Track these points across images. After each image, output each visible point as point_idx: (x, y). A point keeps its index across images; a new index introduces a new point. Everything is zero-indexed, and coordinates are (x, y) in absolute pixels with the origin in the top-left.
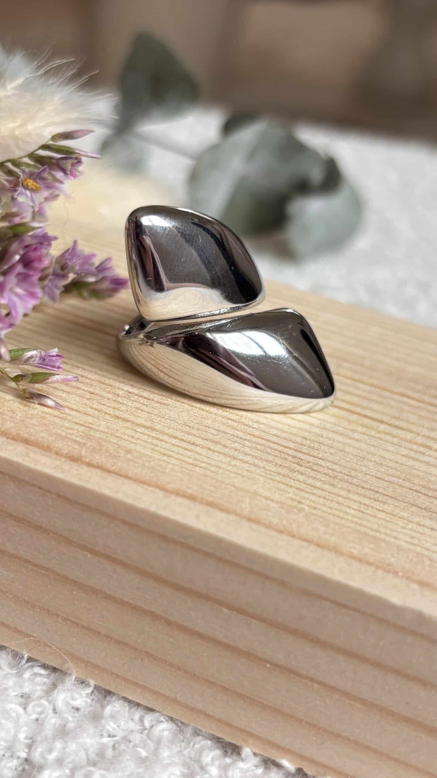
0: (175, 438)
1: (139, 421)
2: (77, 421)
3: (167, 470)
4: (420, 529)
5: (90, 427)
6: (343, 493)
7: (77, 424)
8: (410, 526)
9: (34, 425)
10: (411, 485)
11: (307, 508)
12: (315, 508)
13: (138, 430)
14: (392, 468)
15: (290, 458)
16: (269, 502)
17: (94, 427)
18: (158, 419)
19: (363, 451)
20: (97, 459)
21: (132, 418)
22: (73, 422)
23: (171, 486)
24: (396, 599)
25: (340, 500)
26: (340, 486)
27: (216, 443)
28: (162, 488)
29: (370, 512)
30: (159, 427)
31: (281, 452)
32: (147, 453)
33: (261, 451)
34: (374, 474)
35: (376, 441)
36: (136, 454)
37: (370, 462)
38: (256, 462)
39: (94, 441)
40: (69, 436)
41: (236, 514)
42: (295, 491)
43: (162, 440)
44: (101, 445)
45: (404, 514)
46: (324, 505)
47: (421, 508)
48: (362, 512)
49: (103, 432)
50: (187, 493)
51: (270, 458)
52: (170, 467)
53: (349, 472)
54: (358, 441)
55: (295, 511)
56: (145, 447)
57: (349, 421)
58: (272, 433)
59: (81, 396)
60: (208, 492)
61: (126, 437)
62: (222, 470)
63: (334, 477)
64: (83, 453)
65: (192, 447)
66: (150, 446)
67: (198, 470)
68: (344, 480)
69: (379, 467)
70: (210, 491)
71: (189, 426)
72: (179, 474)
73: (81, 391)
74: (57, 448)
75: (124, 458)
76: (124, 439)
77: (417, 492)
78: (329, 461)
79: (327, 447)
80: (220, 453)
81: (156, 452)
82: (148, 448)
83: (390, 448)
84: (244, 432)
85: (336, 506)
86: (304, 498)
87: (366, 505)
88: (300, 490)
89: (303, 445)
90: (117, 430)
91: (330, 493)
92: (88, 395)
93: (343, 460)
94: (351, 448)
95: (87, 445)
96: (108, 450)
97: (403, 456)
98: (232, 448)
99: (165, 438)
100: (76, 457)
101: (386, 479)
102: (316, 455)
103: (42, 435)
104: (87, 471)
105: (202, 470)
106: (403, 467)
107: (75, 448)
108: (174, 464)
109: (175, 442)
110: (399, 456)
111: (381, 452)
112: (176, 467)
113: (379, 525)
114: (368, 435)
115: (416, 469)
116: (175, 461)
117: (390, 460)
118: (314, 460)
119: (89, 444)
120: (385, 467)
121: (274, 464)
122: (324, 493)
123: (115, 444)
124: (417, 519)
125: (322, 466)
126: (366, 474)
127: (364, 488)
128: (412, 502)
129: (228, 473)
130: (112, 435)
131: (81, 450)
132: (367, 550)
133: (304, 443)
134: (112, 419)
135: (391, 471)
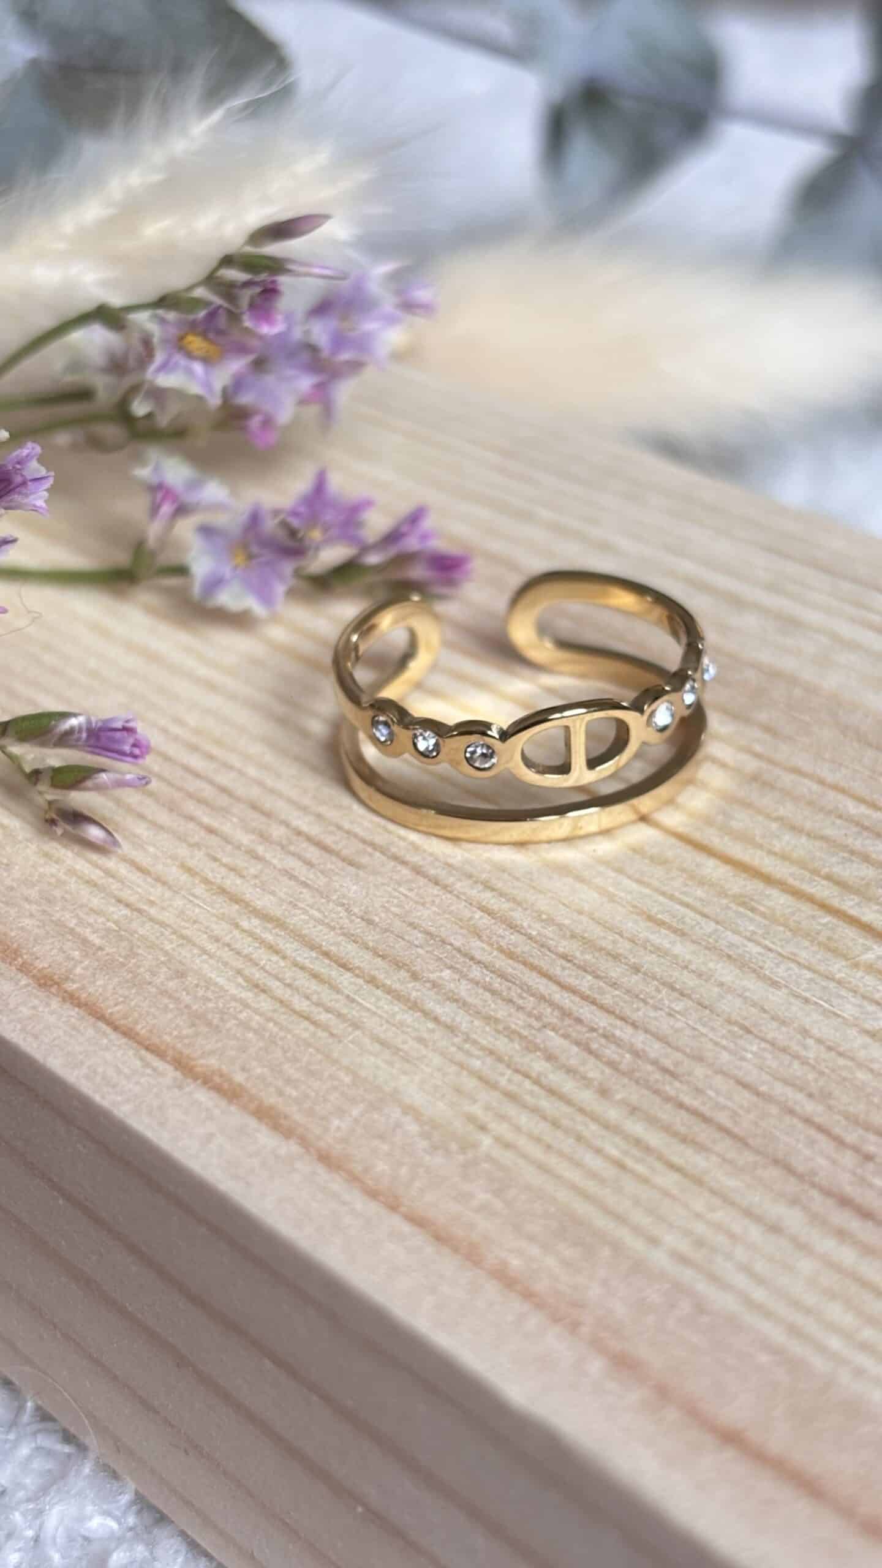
0: (314, 947)
1: (264, 901)
2: (125, 894)
3: (230, 1024)
4: (738, 1225)
5: (139, 911)
6: (613, 1114)
7: (119, 901)
8: (719, 1215)
9: (27, 899)
10: (820, 1108)
11: (486, 1142)
12: (508, 1146)
13: (244, 924)
14: (804, 1062)
15: (550, 1015)
16: (408, 1119)
17: (153, 911)
18: (311, 901)
19: (765, 1011)
21: (248, 891)
22: (115, 897)
25: (591, 1130)
26: (618, 1097)
27: (399, 965)
28: (183, 1065)
29: (640, 1168)
30: (297, 919)
31: (542, 998)
32: (218, 980)
33: (494, 992)
34: (740, 1074)
35: (824, 988)
36: (191, 980)
37: (757, 1041)
38: (458, 1019)
39: (125, 944)
40: (78, 929)
41: (304, 1142)
42: (494, 1098)
43: (277, 952)
44: (132, 953)
45: (731, 1183)
46: (538, 1140)
47: (790, 1170)
48: (621, 1166)
49: (162, 924)
50: (230, 1081)
51: (501, 1011)
52: (243, 1016)
53: (677, 1064)
54: (775, 984)
55: (454, 1147)
56: (226, 964)
57: (796, 931)
58: (561, 950)
59: (182, 838)
60: (280, 1083)
61: (203, 940)
62: (358, 1033)
63: (629, 1074)
64: (78, 970)
65: (334, 973)
66: (239, 964)
67: (303, 1029)
68: (647, 1081)
69: (769, 1056)
70: (289, 1081)
71: (370, 922)
72: (250, 1035)
73: (191, 825)
74: (32, 954)
75: (158, 988)
76: (194, 945)
77: (820, 1128)
78: (646, 1031)
79: (675, 995)
80: (389, 991)
81: (240, 980)
82: (232, 968)
83: (849, 1010)
84: (492, 945)
85: (567, 1144)
86: (502, 1118)
87: (648, 1149)
88: (511, 1096)
89: (614, 985)
90: (195, 922)
91: (581, 1110)
92: (199, 835)
93: (688, 1032)
94: (738, 1002)
95: (100, 953)
96: (139, 967)
97: (867, 1032)
98: (428, 981)
99: (290, 947)
100: (56, 977)
101: (763, 1089)
102: (628, 1012)
103: (27, 922)
104: (52, 1013)
105: (312, 1028)
106: (841, 1062)
107: (69, 958)
108: (256, 1011)
109: (305, 957)
110: (853, 1032)
111: (812, 1020)
112: (257, 1018)
113: (637, 1202)
114: (815, 971)
115: (872, 1071)
116: (265, 1004)
117: (819, 1041)
118: (611, 1025)
119: (108, 950)
120: (788, 1057)
121: (500, 1027)
122: (566, 1109)
123: (166, 953)
124: (754, 1199)
125: (617, 1042)
126: (719, 1072)
127: (681, 1105)
128: (780, 1156)
129: (366, 1041)
130: (175, 932)
131: (77, 963)
132: (550, 1261)
133: (624, 980)
134: (206, 895)
135: (796, 1069)
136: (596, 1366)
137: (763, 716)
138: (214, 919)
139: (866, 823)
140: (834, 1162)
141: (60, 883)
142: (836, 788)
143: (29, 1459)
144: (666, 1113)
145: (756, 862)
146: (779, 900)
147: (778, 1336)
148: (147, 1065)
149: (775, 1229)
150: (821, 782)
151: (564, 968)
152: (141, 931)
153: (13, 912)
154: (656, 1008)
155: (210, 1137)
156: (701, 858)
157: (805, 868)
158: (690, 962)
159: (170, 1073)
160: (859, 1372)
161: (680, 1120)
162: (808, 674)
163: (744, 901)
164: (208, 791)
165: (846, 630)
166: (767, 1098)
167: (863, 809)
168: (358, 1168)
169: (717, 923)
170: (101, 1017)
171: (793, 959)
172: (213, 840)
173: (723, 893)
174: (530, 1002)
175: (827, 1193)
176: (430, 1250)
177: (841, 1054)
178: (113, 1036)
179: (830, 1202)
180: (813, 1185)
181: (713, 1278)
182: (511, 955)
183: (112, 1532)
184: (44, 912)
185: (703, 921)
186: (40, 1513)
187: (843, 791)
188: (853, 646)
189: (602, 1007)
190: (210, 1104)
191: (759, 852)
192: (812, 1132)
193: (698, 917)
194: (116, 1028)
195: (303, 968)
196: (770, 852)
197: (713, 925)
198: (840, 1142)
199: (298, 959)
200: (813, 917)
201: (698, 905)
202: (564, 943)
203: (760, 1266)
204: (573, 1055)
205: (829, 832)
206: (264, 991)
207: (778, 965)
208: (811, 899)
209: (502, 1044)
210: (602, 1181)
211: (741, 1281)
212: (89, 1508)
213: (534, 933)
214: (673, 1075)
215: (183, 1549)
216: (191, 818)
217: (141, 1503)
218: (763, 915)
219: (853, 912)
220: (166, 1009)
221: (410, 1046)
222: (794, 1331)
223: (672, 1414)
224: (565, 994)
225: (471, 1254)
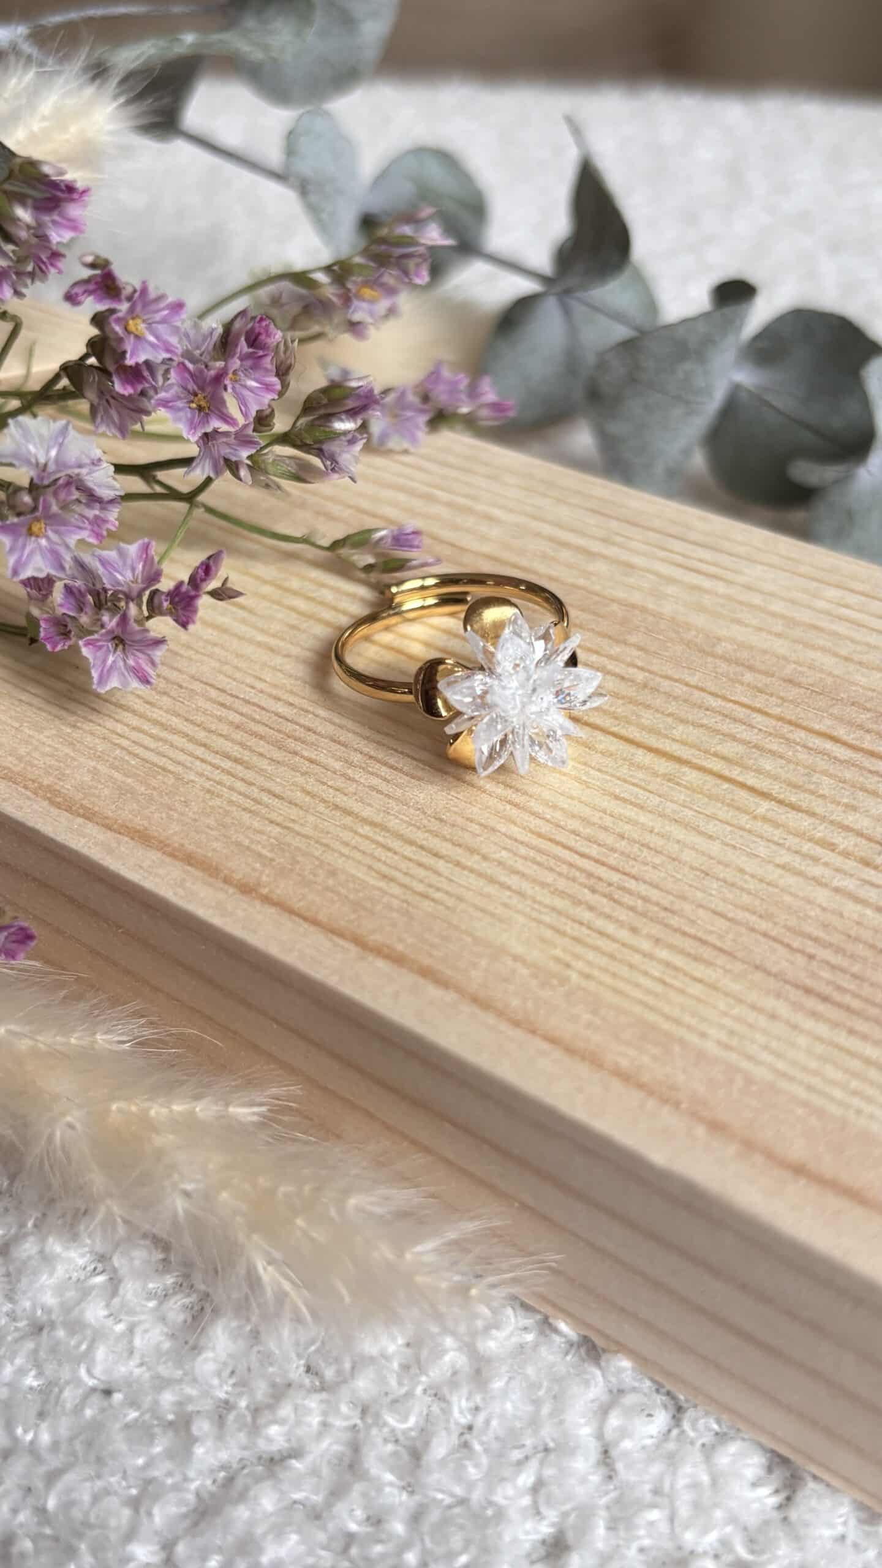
0: (412, 843)
1: (367, 812)
2: (273, 816)
3: (379, 907)
4: (752, 1016)
5: (287, 828)
6: (646, 945)
7: (272, 822)
8: (736, 1011)
9: (208, 827)
10: (770, 925)
11: (574, 976)
12: (588, 977)
13: (360, 831)
14: (749, 893)
15: (582, 878)
16: (518, 965)
17: (297, 827)
18: (397, 808)
19: (712, 858)
20: (283, 889)
21: (357, 807)
22: (267, 819)
23: (376, 938)
24: (659, 1156)
25: (636, 959)
26: (645, 932)
27: (473, 851)
28: (359, 941)
29: (676, 983)
30: (393, 823)
31: (571, 865)
32: (359, 875)
33: (539, 864)
34: (713, 906)
35: (741, 836)
36: (342, 877)
37: (715, 880)
38: (523, 886)
39: (287, 854)
40: (253, 846)
41: (460, 990)
42: (567, 942)
43: (389, 849)
44: (295, 861)
45: (736, 987)
46: (605, 970)
47: (768, 973)
48: (664, 983)
49: (305, 837)
50: (394, 951)
51: (549, 878)
52: (385, 900)
53: (672, 903)
54: (711, 837)
56: (359, 862)
57: (709, 797)
58: (570, 827)
59: (295, 769)
60: (427, 948)
61: (337, 845)
62: (463, 904)
63: (643, 914)
64: (264, 878)
65: (432, 862)
66: (368, 861)
67: (427, 906)
68: (657, 918)
69: (725, 891)
70: (432, 946)
71: (441, 820)
72: (395, 915)
73: (297, 759)
74: (229, 869)
75: (322, 886)
76: (333, 850)
77: (775, 939)
78: (645, 882)
79: (652, 852)
80: (472, 871)
81: (374, 874)
82: (364, 865)
83: (762, 850)
84: (524, 829)
85: (624, 971)
86: (577, 957)
87: (676, 969)
88: (577, 940)
89: (613, 850)
90: (328, 833)
91: (624, 945)
92: (305, 766)
93: (670, 879)
94: (693, 853)
95: (273, 863)
96: (303, 871)
97: (778, 866)
98: (494, 860)
99: (396, 844)
100: (251, 885)
101: (730, 915)
102: (628, 870)
103: (215, 845)
104: (258, 912)
105: (432, 904)
106: (771, 889)
107: (254, 870)
108: (392, 896)
109: (408, 851)
110: (770, 868)
111: (742, 861)
112: (395, 900)
113: (682, 1008)
114: (732, 825)
115: (791, 894)
116: (396, 890)
117: (753, 876)
118: (621, 880)
119: (278, 860)
120: (738, 890)
121: (552, 889)
122: (615, 946)
123: (317, 859)
124: (753, 997)
125: (630, 892)
126: (701, 906)
127: (684, 934)
128: (758, 962)
129: (471, 910)
130: (317, 842)
131: (262, 873)
132: (646, 1059)
133: (617, 845)
134: (327, 811)
135: (746, 899)
136: (700, 1131)
137: (633, 639)
138: (339, 829)
139: (726, 712)
140: (792, 963)
142: (697, 687)
144: (678, 940)
145: (668, 749)
146: (691, 776)
147: (802, 1093)
149: (773, 1017)
150: (687, 684)
151: (576, 841)
152: (295, 844)
153: (203, 838)
154: (645, 864)
155: (397, 994)
156: (632, 749)
157: (700, 750)
158: (653, 827)
159: (353, 949)
160: (859, 1112)
161: (689, 945)
162: (652, 604)
163: (669, 778)
164: (300, 732)
165: (663, 569)
166: (735, 922)
167: (720, 702)
168: (499, 1006)
169: (660, 796)
170: (292, 912)
171: (712, 817)
172: (317, 769)
173: (655, 774)
174: (564, 869)
175: (797, 986)
176: (566, 1060)
177: (768, 884)
178: (306, 925)
179: (800, 993)
180: (786, 982)
181: (750, 1058)
182: (539, 835)
184: (225, 836)
185: (651, 796)
187: (702, 690)
188: (671, 580)
189: (610, 867)
190: (387, 969)
191: (667, 741)
192: (771, 943)
193: (647, 794)
194: (305, 919)
196: (674, 740)
197: (658, 799)
198: (788, 946)
199: (405, 853)
200: (717, 785)
201: (643, 784)
202: (570, 822)
203: (775, 1045)
204: (606, 906)
205: (705, 721)
206: (391, 880)
207: (707, 823)
208: (710, 772)
209: (560, 903)
210: (656, 995)
211: (767, 1057)
213: (549, 817)
214: (671, 911)
216: (296, 753)
218: (686, 787)
219: (740, 779)
220: (333, 901)
221: (500, 910)
222: (810, 1088)
223: (759, 1159)
224: (585, 861)
225: (594, 1060)
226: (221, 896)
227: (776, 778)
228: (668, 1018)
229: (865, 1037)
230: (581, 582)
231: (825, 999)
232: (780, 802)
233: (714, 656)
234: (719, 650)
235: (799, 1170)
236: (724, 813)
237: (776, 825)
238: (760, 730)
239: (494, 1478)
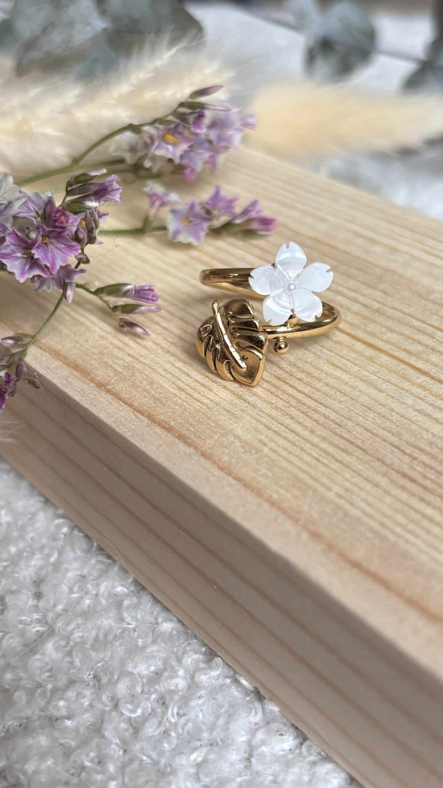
2: (132, 352)
3: (170, 403)
4: (363, 484)
5: (136, 359)
6: (316, 440)
7: (129, 355)
8: (355, 480)
9: (94, 354)
10: (397, 439)
11: (266, 450)
12: (274, 451)
14: (391, 421)
15: (293, 402)
16: (236, 440)
17: (142, 359)
19: (377, 402)
20: (121, 387)
22: (127, 353)
23: (162, 417)
24: (275, 546)
25: (307, 446)
26: (318, 434)
28: (151, 418)
29: (325, 461)
31: (290, 395)
32: (166, 386)
33: (271, 393)
34: (366, 425)
35: (401, 393)
36: (155, 386)
37: (373, 413)
38: (257, 403)
39: (130, 371)
40: (113, 365)
41: (196, 448)
42: (270, 433)
43: (188, 376)
44: (133, 375)
45: (360, 467)
46: (286, 450)
47: (384, 463)
48: (318, 460)
49: (144, 364)
50: (169, 425)
52: (174, 400)
53: (342, 421)
54: (381, 391)
55: (253, 451)
56: (169, 380)
57: (391, 371)
58: (298, 376)
60: (188, 426)
61: (160, 370)
62: (218, 407)
63: (322, 425)
64: (112, 381)
65: (210, 384)
66: (174, 379)
67: (197, 405)
68: (329, 428)
69: (378, 419)
70: (191, 425)
72: (177, 407)
74: (95, 374)
75: (142, 388)
76: (157, 372)
77: (397, 447)
78: (330, 409)
79: (342, 394)
81: (174, 386)
82: (171, 381)
83: (410, 401)
84: (271, 374)
85: (297, 451)
86: (272, 440)
87: (328, 454)
88: (276, 432)
89: (318, 390)
90: (158, 364)
91: (303, 439)
92: (161, 330)
93: (346, 409)
94: (367, 398)
95: (121, 375)
96: (135, 380)
97: (416, 410)
100: (104, 384)
101: (375, 431)
102: (323, 401)
103: (93, 362)
104: (101, 397)
105: (201, 405)
106: (406, 421)
107: (109, 376)
108: (180, 398)
110: (411, 410)
111: (395, 405)
112: (180, 401)
113: (323, 474)
114: (397, 386)
115: (417, 425)
116: (183, 395)
117: (397, 413)
118: (316, 406)
119: (124, 373)
120: (385, 419)
121: (273, 406)
122: (297, 438)
123: (146, 375)
124: (370, 474)
125: (318, 412)
126: (358, 425)
127: (342, 437)
128: (380, 457)
129: (221, 410)
130: (150, 367)
131: (112, 378)
132: (289, 496)
133: (322, 389)
134: (162, 353)
135: (388, 424)
136: (305, 536)
137: (382, 287)
138: (165, 362)
139: (420, 329)
140: (401, 460)
141: (106, 348)
142: (409, 315)
143: (95, 564)
144: (336, 440)
145: (376, 344)
146: (384, 359)
147: (376, 527)
148: (137, 418)
149: (377, 485)
150: (403, 313)
151: (299, 384)
152: (137, 367)
153: (88, 358)
154: (335, 400)
155: (160, 446)
156: (354, 342)
157: (395, 346)
158: (348, 382)
159: (146, 421)
160: (407, 541)
161: (342, 443)
162: (400, 270)
163: (370, 359)
165: (416, 253)
166: (376, 435)
167: (419, 324)
168: (216, 459)
169: (360, 367)
170: (120, 399)
171: (388, 381)
172: (166, 332)
173: (363, 355)
174: (285, 397)
175: (398, 472)
176: (243, 491)
177: (406, 419)
178: (125, 406)
179: (399, 476)
180: (393, 469)
181: (352, 504)
183: (125, 592)
184: (100, 359)
185: (355, 366)
186: (98, 585)
187: (412, 316)
188: (419, 259)
189: (313, 399)
190: (161, 433)
191: (377, 340)
192: (393, 448)
193: (352, 365)
194: (126, 403)
195: (198, 382)
196: (382, 340)
197: (358, 368)
198: (404, 452)
199: (197, 378)
200: (398, 365)
201: (353, 360)
202: (300, 374)
203: (370, 499)
204: (302, 418)
205: (405, 332)
206: (183, 391)
207: (383, 384)
208: (397, 358)
209: (274, 413)
210: (310, 465)
211: (363, 505)
212: (117, 584)
213: (288, 370)
214: (340, 426)
215: (151, 600)
217: (136, 582)
218: (378, 364)
219: (414, 363)
220: (145, 397)
221: (238, 413)
222: (382, 525)
223: (333, 555)
224: (299, 394)
225: (259, 493)
226: (85, 387)
227: (436, 365)
228: (311, 477)
229: (428, 504)
230: (364, 256)
231: (413, 481)
232: (433, 378)
233: (427, 300)
234: (432, 297)
235: (356, 565)
236: (394, 379)
237: (425, 389)
238: (438, 340)
239: (177, 752)
